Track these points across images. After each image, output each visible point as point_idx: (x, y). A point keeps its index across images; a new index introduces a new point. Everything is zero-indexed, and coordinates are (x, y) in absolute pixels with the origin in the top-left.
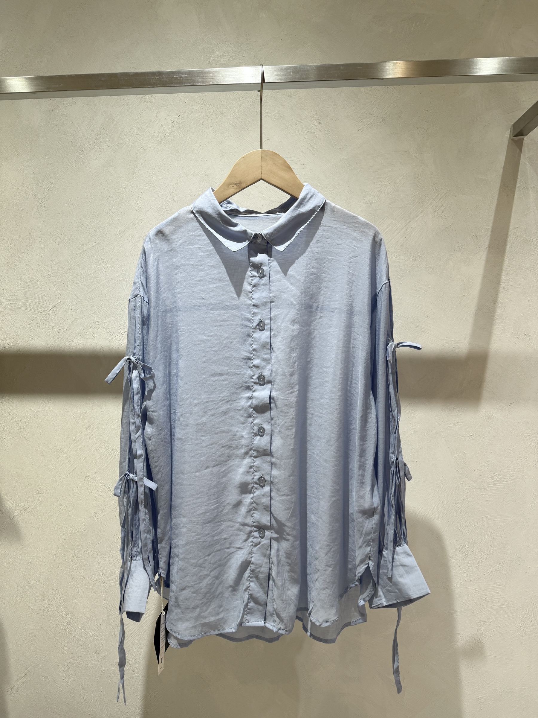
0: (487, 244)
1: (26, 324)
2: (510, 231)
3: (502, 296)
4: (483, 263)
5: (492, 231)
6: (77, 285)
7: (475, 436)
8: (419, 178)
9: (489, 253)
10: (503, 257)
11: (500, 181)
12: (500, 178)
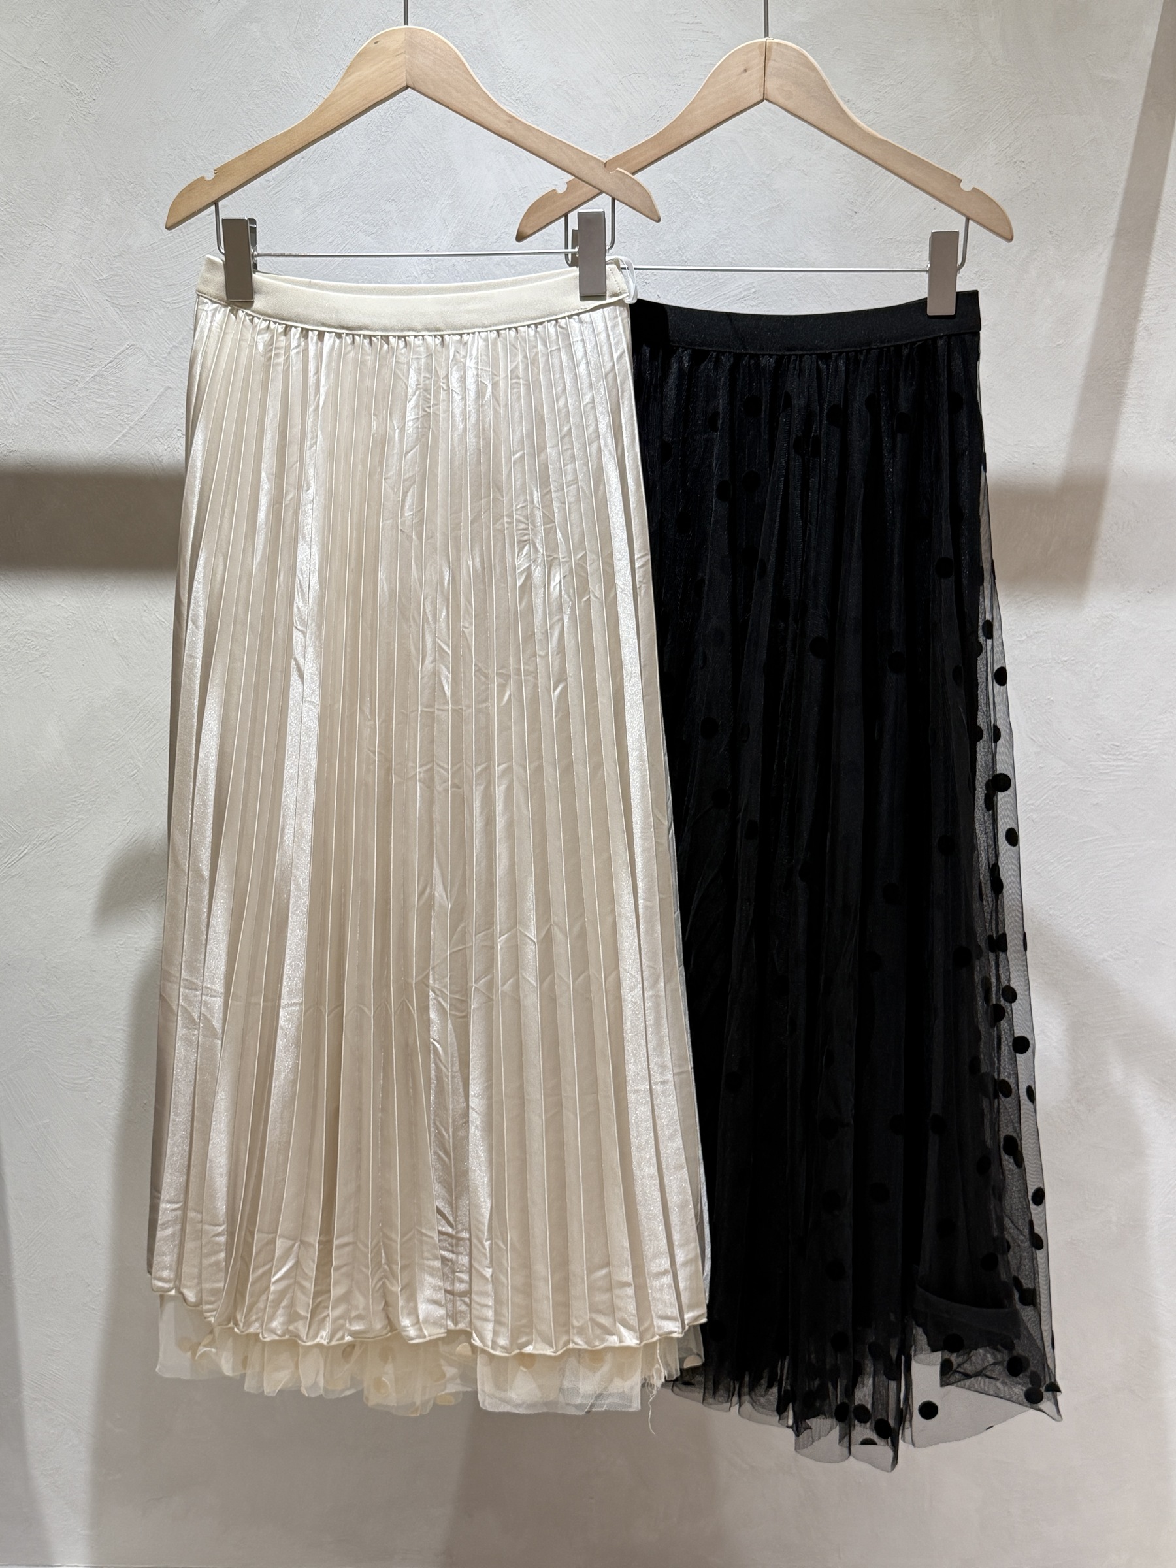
0: (1112, 226)
1: (45, 398)
2: (1163, 199)
3: (1142, 346)
4: (1103, 271)
5: (1126, 200)
6: (170, 308)
7: (1073, 662)
8: (967, 72)
9: (1117, 248)
10: (1148, 257)
11: (1145, 84)
12: (1146, 76)
